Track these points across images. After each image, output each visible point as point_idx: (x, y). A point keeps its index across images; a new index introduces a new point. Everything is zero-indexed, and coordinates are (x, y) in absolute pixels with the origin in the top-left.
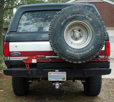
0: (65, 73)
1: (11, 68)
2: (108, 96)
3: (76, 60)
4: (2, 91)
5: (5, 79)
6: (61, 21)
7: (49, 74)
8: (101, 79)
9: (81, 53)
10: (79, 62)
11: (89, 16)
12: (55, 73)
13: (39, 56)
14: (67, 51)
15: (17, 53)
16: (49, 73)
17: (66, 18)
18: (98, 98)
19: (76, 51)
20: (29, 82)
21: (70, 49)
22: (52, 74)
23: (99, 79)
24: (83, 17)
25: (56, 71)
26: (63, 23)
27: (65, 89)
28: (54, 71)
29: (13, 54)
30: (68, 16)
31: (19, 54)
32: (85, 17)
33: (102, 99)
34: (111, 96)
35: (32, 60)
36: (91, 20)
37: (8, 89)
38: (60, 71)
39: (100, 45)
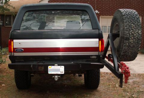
0: (63, 67)
1: (15, 63)
2: (107, 89)
4: (4, 85)
5: (5, 74)
7: (49, 68)
8: (99, 72)
15: (21, 50)
18: (97, 91)
20: (31, 75)
22: (51, 68)
23: (97, 73)
25: (55, 65)
27: (67, 83)
28: (54, 65)
29: (17, 50)
31: (22, 50)
33: (100, 92)
34: (110, 89)
37: (9, 84)
38: (59, 65)
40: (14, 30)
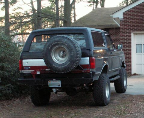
0: (60, 81)
3: (60, 71)
6: (49, 46)
9: (62, 67)
10: (62, 73)
11: (65, 43)
12: (53, 82)
13: (41, 69)
14: (54, 65)
16: (49, 81)
17: (51, 45)
19: (59, 65)
21: (56, 64)
24: (62, 44)
26: (50, 48)
28: (52, 80)
29: (25, 68)
30: (53, 43)
31: (29, 68)
32: (63, 43)
35: (37, 72)
36: (67, 45)
38: (56, 80)
39: (74, 61)
40: (24, 52)
